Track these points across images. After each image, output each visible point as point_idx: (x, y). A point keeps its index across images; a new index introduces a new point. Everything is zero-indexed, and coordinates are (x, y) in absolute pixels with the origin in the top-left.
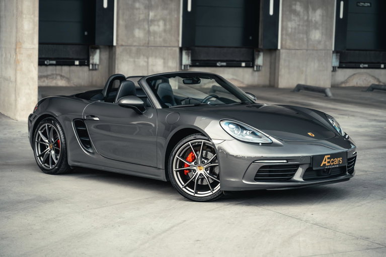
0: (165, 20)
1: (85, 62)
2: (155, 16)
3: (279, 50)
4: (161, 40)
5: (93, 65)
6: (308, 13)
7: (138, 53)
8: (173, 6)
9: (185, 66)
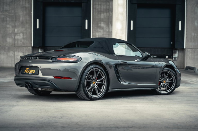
0: (23, 33)
4: (21, 43)
6: (109, 28)
7: (9, 50)
8: (27, 26)
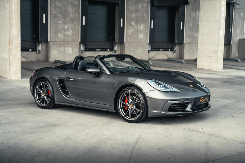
0: (72, 29)
1: (35, 50)
2: (68, 27)
3: (125, 43)
4: (71, 38)
5: (38, 51)
6: (137, 26)
7: (60, 45)
8: (76, 22)
9: (82, 51)
